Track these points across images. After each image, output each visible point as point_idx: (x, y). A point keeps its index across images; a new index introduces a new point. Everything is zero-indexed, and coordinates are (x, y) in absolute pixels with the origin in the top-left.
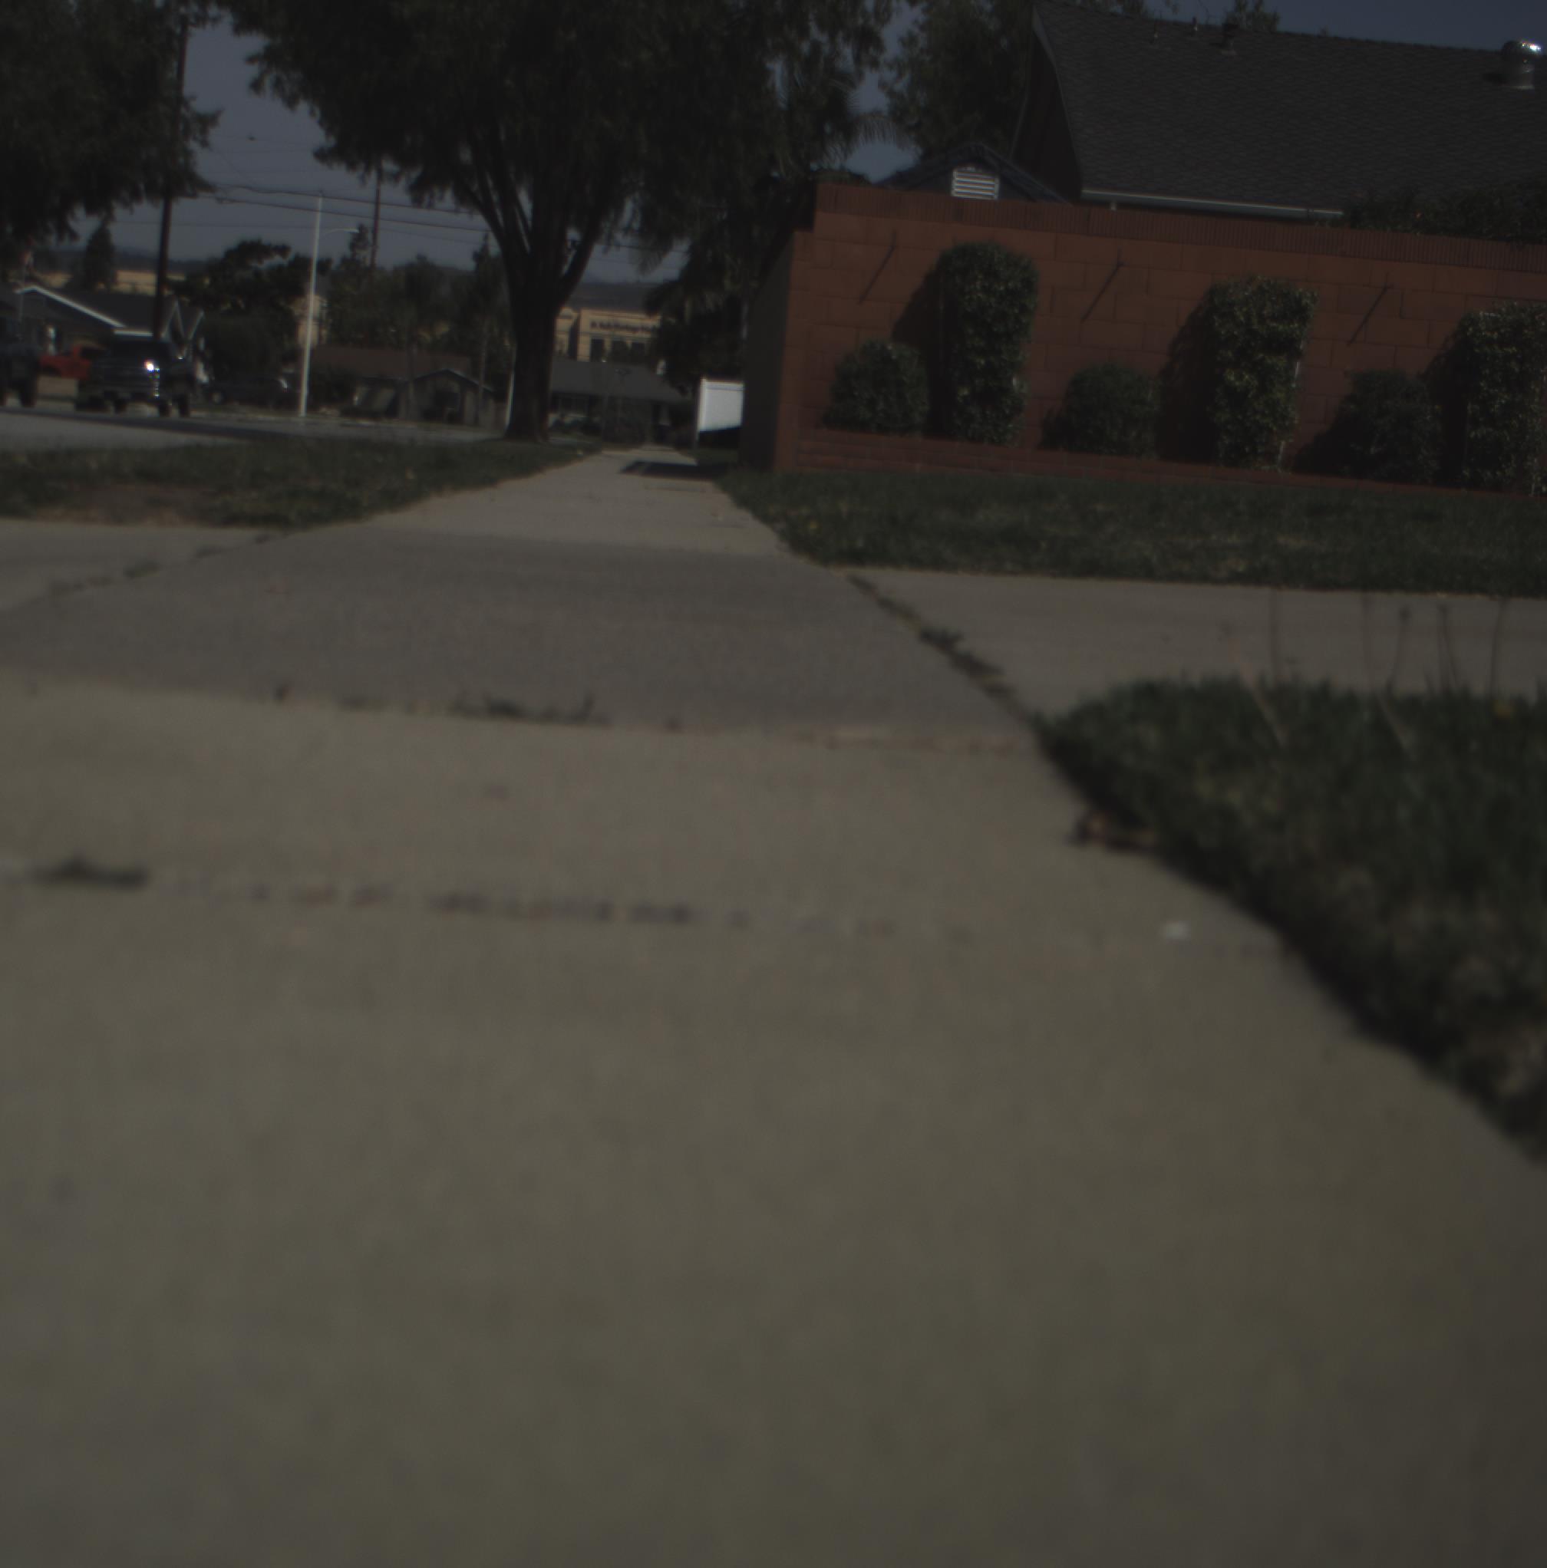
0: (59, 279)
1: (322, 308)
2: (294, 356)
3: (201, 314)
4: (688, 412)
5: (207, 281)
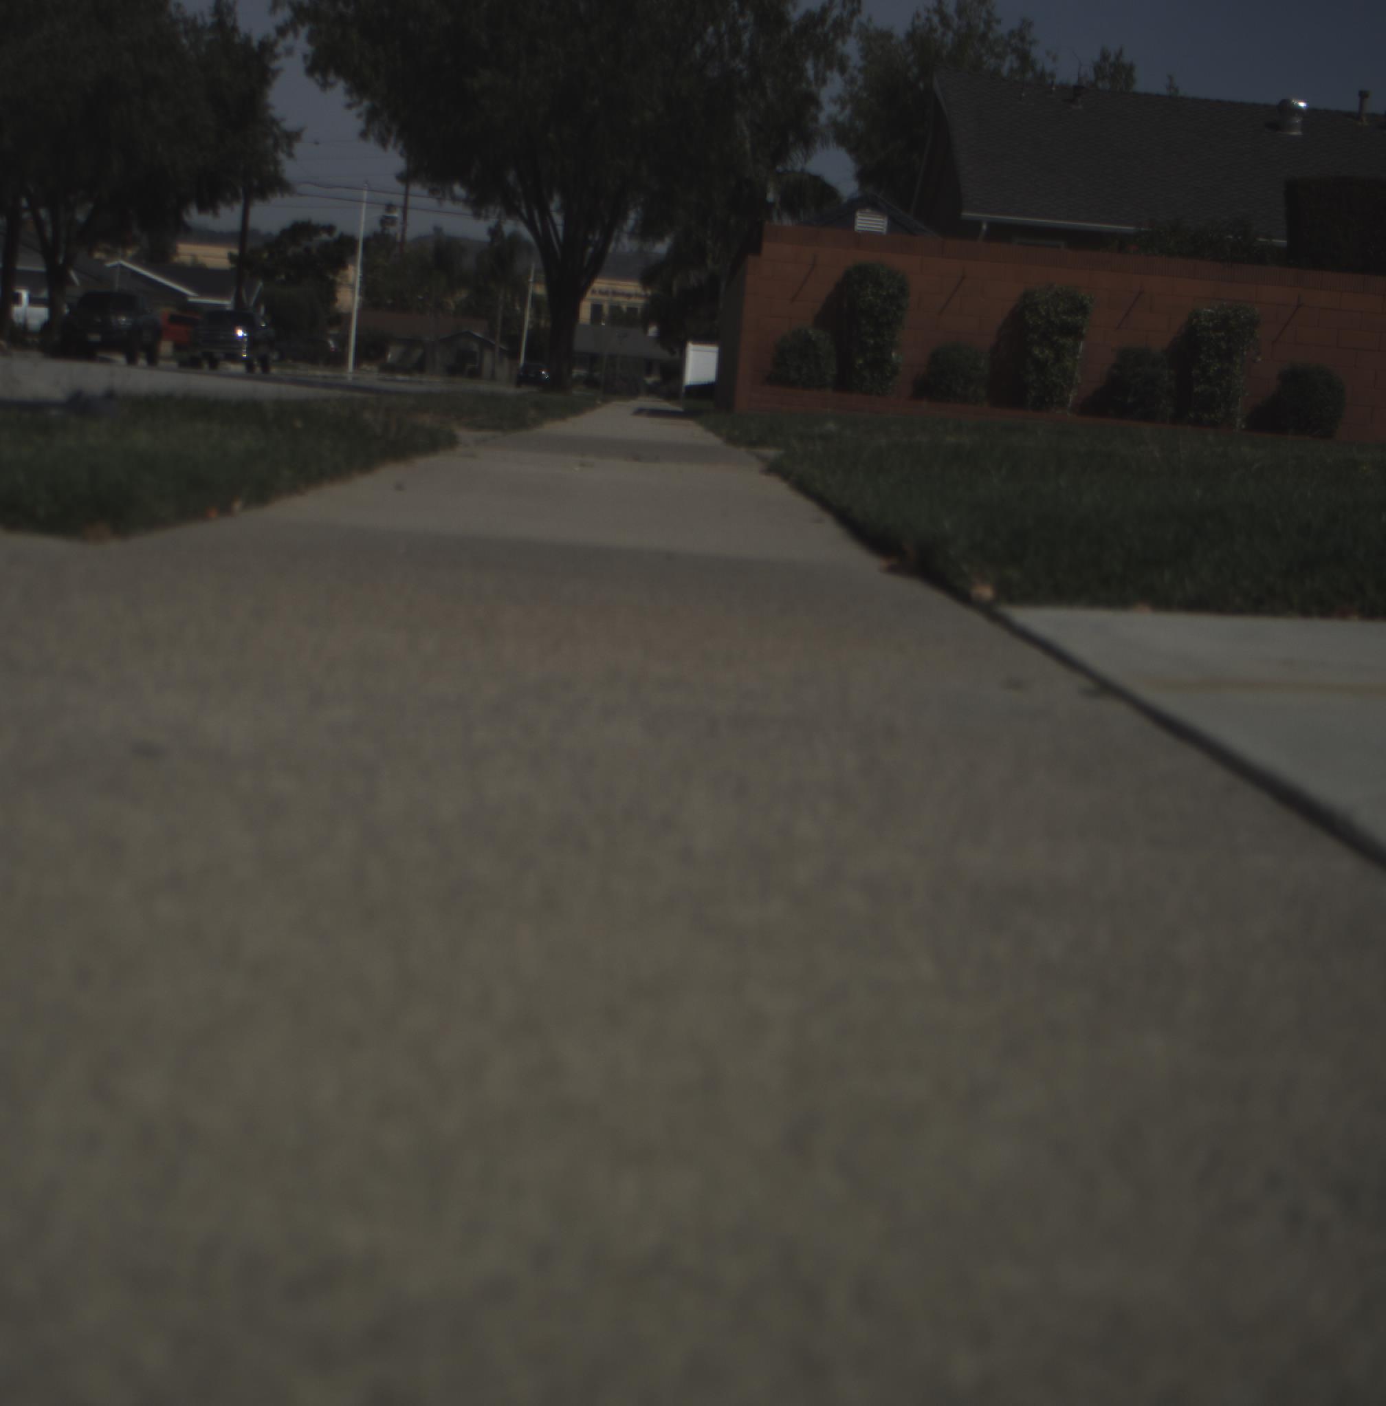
3: (260, 284)
4: (676, 369)
5: (265, 255)
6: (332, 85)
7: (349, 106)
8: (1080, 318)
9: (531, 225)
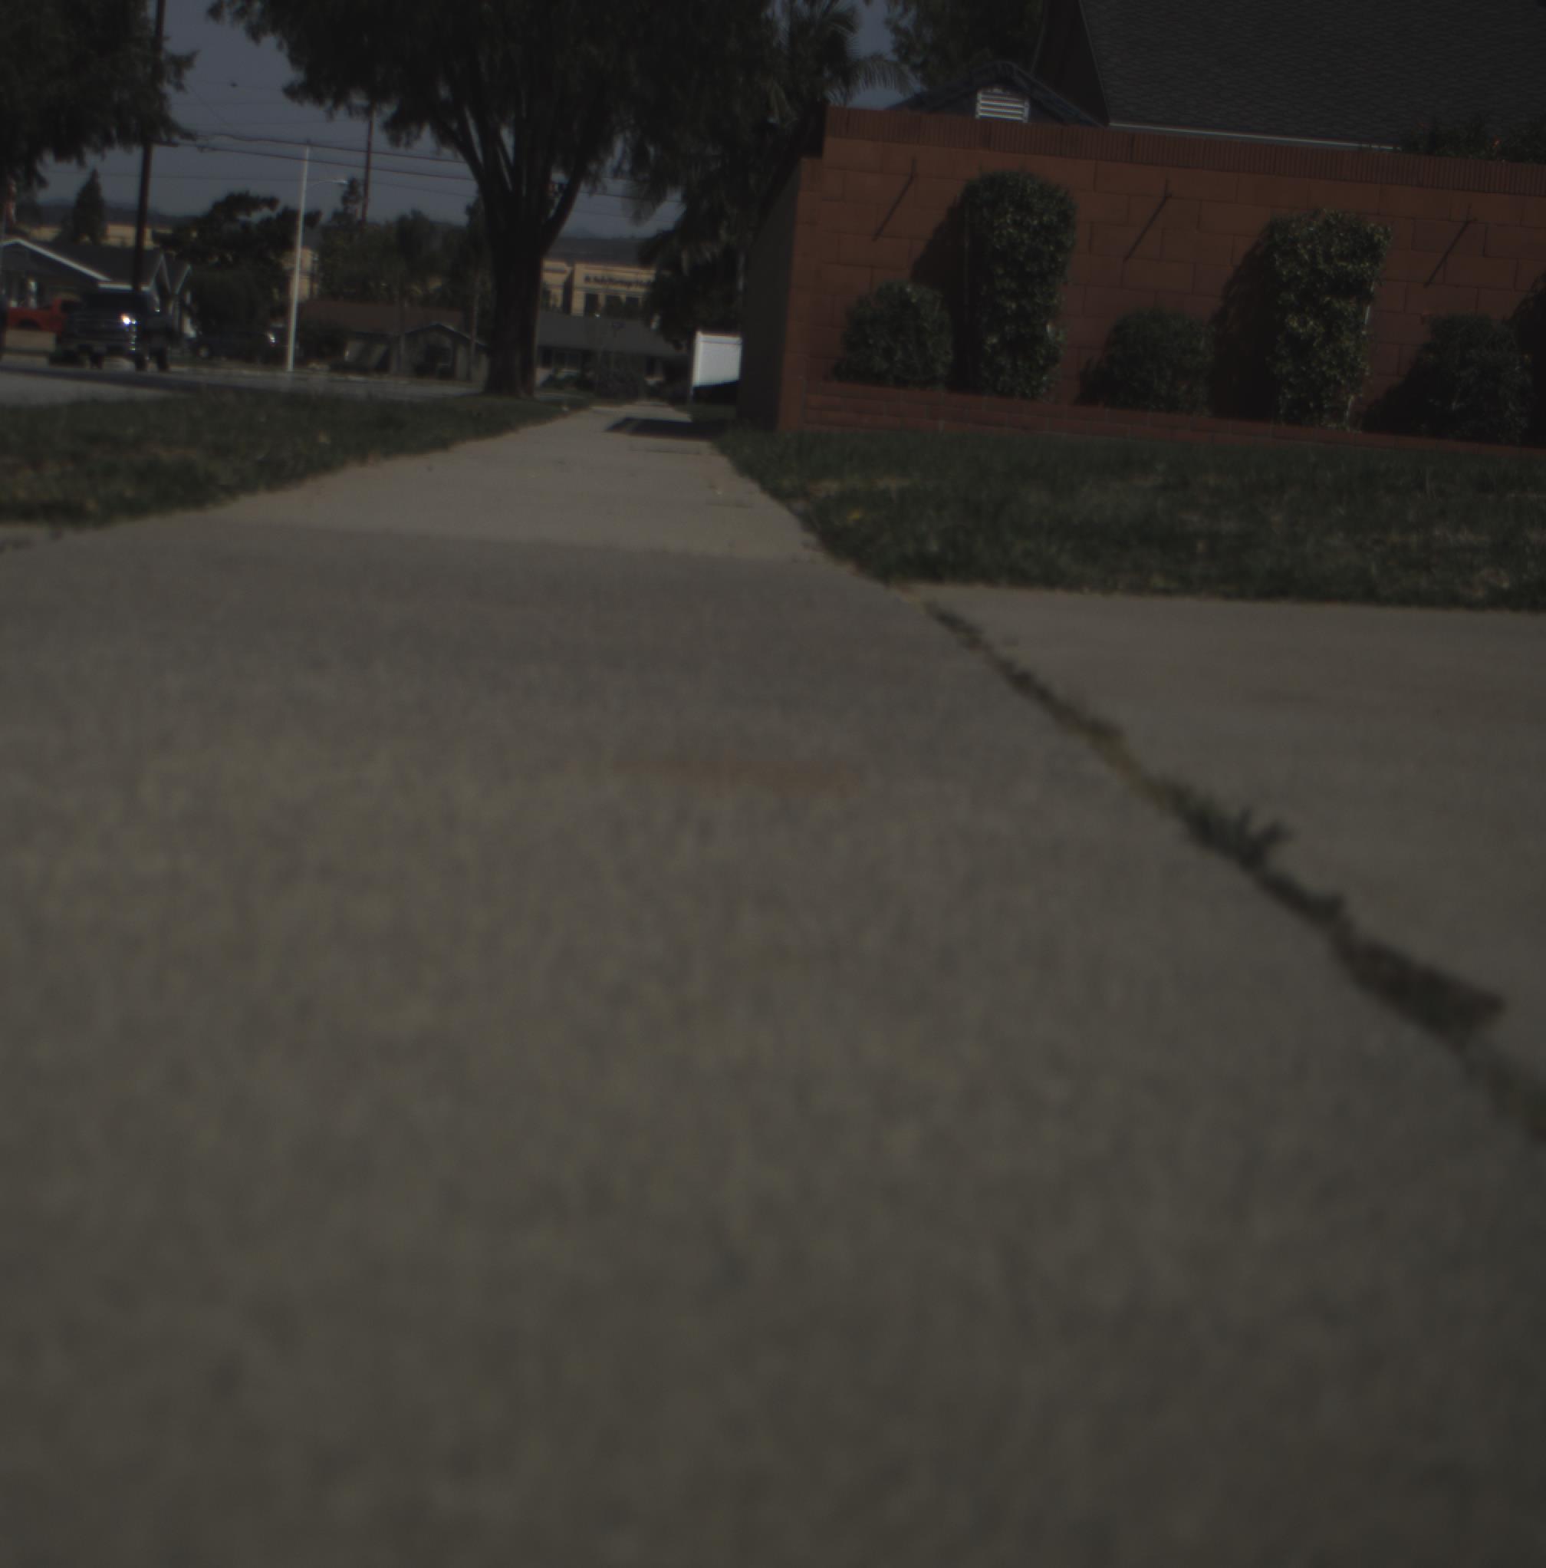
0: (48, 233)
1: (314, 262)
2: (282, 311)
3: (188, 268)
4: (682, 368)
5: (194, 234)
8: (1367, 265)
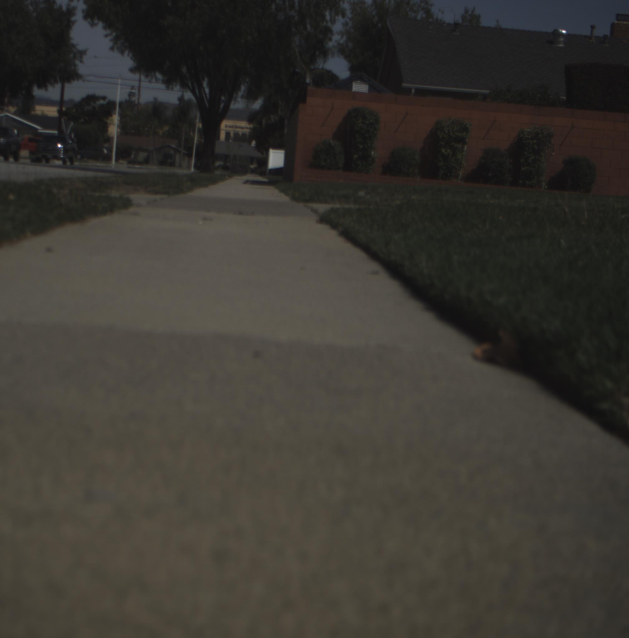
0: (13, 109)
1: (118, 120)
2: (110, 140)
3: (72, 124)
4: (264, 161)
5: (74, 110)
6: (96, 25)
7: (106, 36)
8: (465, 134)
9: (193, 92)
